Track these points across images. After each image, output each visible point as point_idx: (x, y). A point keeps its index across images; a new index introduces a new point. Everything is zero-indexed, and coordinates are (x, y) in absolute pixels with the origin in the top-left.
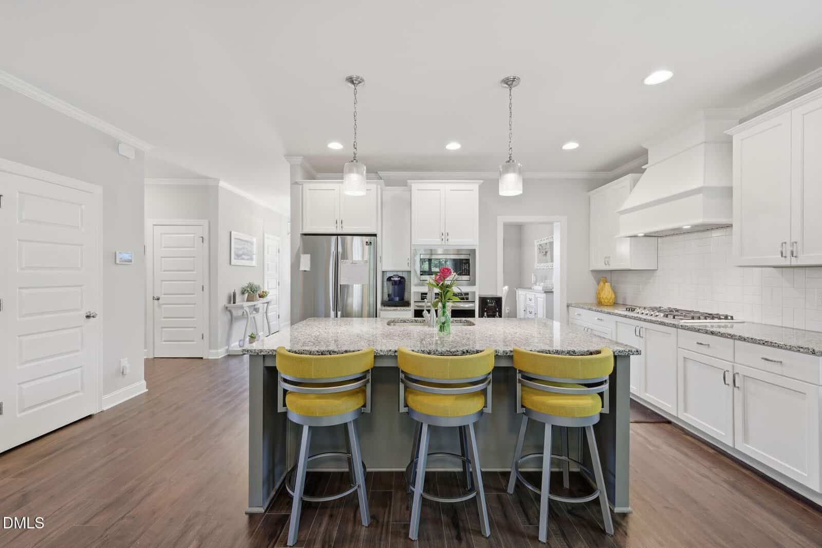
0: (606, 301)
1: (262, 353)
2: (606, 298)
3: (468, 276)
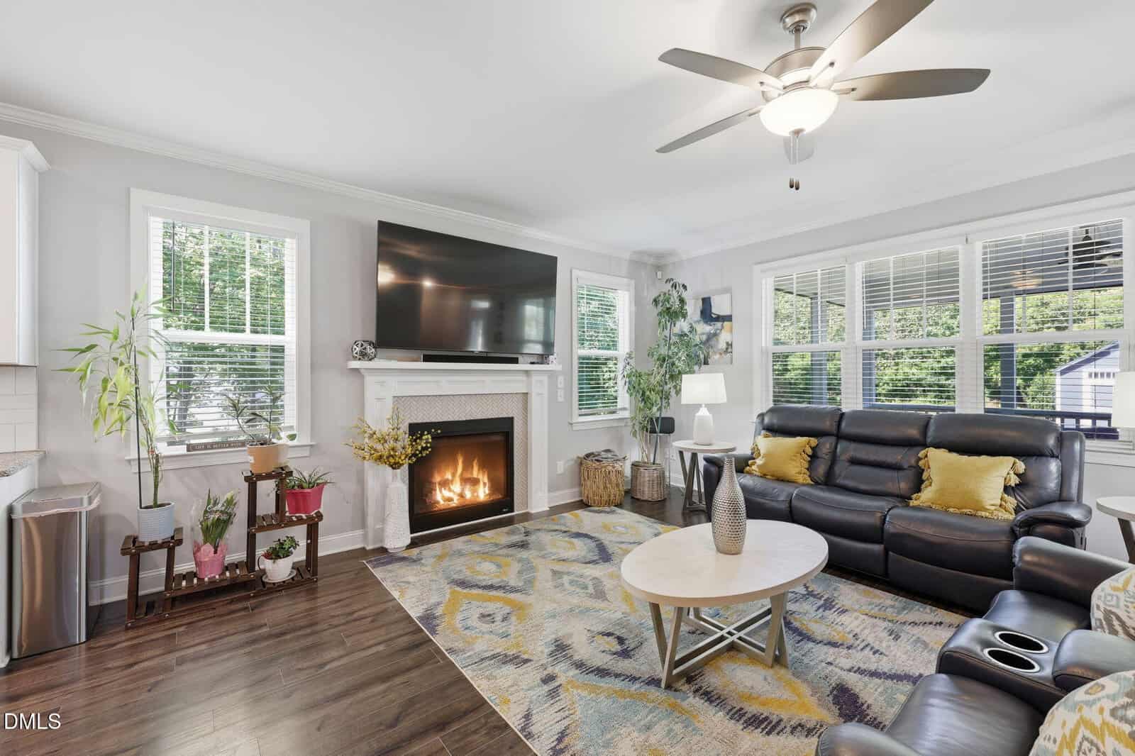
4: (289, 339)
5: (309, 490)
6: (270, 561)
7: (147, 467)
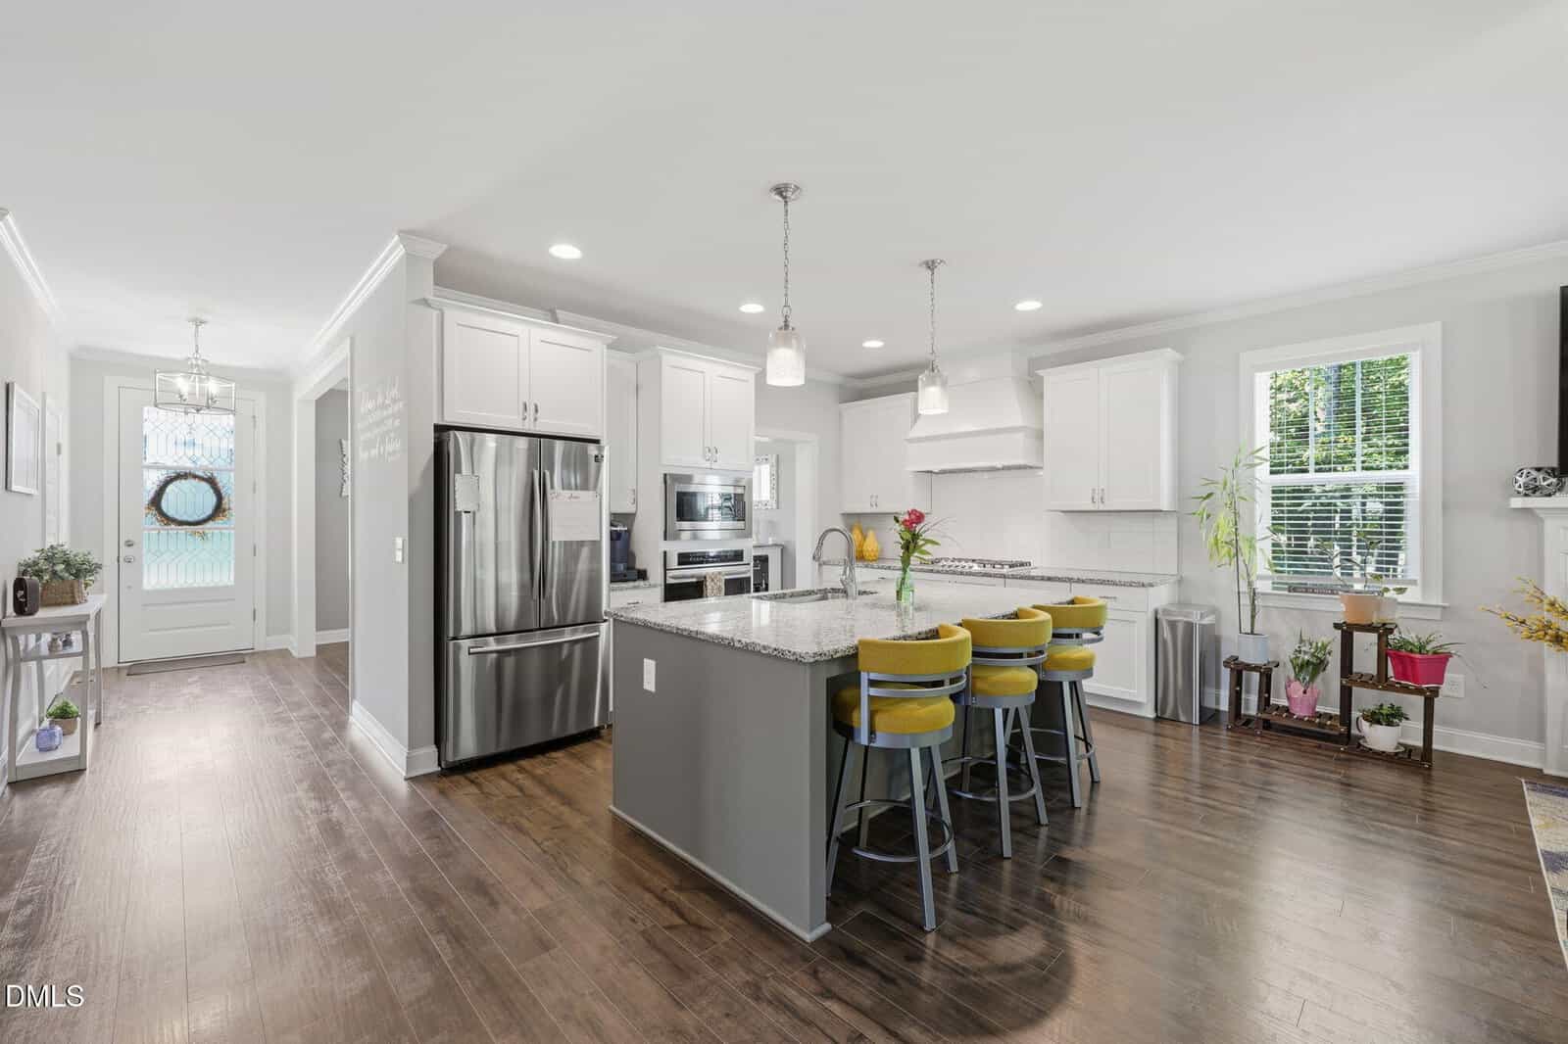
0: (872, 554)
1: (838, 655)
2: (872, 550)
3: (742, 522)
4: (1412, 475)
5: (1418, 656)
6: (1368, 724)
7: (1246, 601)
